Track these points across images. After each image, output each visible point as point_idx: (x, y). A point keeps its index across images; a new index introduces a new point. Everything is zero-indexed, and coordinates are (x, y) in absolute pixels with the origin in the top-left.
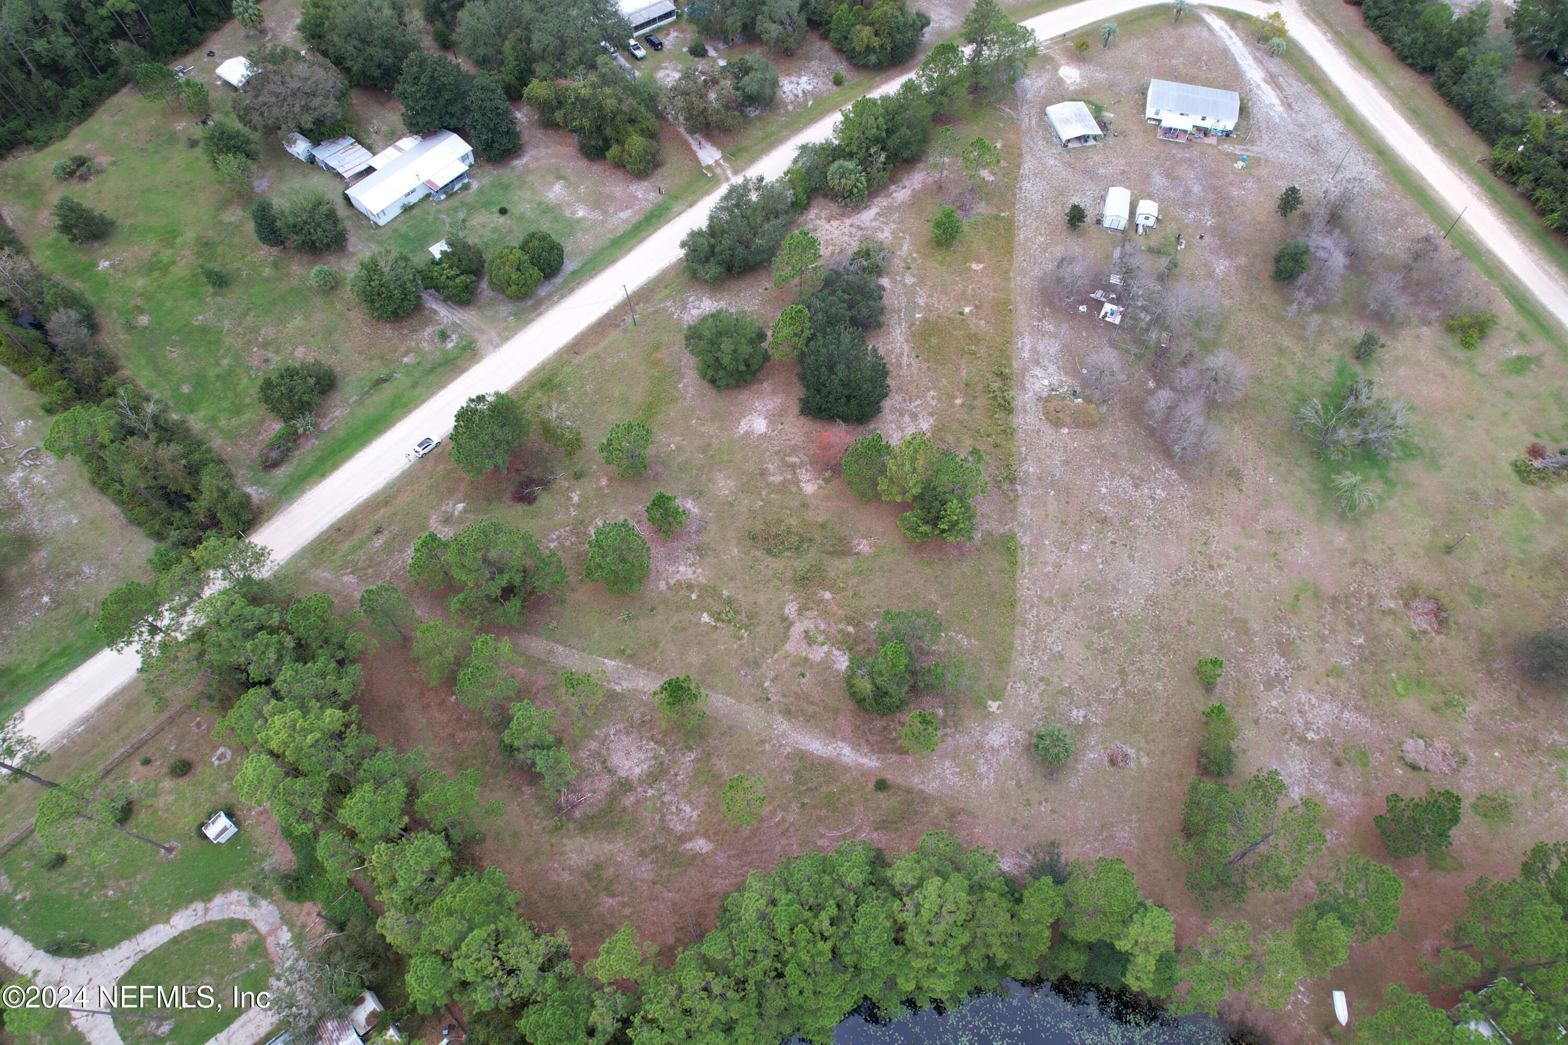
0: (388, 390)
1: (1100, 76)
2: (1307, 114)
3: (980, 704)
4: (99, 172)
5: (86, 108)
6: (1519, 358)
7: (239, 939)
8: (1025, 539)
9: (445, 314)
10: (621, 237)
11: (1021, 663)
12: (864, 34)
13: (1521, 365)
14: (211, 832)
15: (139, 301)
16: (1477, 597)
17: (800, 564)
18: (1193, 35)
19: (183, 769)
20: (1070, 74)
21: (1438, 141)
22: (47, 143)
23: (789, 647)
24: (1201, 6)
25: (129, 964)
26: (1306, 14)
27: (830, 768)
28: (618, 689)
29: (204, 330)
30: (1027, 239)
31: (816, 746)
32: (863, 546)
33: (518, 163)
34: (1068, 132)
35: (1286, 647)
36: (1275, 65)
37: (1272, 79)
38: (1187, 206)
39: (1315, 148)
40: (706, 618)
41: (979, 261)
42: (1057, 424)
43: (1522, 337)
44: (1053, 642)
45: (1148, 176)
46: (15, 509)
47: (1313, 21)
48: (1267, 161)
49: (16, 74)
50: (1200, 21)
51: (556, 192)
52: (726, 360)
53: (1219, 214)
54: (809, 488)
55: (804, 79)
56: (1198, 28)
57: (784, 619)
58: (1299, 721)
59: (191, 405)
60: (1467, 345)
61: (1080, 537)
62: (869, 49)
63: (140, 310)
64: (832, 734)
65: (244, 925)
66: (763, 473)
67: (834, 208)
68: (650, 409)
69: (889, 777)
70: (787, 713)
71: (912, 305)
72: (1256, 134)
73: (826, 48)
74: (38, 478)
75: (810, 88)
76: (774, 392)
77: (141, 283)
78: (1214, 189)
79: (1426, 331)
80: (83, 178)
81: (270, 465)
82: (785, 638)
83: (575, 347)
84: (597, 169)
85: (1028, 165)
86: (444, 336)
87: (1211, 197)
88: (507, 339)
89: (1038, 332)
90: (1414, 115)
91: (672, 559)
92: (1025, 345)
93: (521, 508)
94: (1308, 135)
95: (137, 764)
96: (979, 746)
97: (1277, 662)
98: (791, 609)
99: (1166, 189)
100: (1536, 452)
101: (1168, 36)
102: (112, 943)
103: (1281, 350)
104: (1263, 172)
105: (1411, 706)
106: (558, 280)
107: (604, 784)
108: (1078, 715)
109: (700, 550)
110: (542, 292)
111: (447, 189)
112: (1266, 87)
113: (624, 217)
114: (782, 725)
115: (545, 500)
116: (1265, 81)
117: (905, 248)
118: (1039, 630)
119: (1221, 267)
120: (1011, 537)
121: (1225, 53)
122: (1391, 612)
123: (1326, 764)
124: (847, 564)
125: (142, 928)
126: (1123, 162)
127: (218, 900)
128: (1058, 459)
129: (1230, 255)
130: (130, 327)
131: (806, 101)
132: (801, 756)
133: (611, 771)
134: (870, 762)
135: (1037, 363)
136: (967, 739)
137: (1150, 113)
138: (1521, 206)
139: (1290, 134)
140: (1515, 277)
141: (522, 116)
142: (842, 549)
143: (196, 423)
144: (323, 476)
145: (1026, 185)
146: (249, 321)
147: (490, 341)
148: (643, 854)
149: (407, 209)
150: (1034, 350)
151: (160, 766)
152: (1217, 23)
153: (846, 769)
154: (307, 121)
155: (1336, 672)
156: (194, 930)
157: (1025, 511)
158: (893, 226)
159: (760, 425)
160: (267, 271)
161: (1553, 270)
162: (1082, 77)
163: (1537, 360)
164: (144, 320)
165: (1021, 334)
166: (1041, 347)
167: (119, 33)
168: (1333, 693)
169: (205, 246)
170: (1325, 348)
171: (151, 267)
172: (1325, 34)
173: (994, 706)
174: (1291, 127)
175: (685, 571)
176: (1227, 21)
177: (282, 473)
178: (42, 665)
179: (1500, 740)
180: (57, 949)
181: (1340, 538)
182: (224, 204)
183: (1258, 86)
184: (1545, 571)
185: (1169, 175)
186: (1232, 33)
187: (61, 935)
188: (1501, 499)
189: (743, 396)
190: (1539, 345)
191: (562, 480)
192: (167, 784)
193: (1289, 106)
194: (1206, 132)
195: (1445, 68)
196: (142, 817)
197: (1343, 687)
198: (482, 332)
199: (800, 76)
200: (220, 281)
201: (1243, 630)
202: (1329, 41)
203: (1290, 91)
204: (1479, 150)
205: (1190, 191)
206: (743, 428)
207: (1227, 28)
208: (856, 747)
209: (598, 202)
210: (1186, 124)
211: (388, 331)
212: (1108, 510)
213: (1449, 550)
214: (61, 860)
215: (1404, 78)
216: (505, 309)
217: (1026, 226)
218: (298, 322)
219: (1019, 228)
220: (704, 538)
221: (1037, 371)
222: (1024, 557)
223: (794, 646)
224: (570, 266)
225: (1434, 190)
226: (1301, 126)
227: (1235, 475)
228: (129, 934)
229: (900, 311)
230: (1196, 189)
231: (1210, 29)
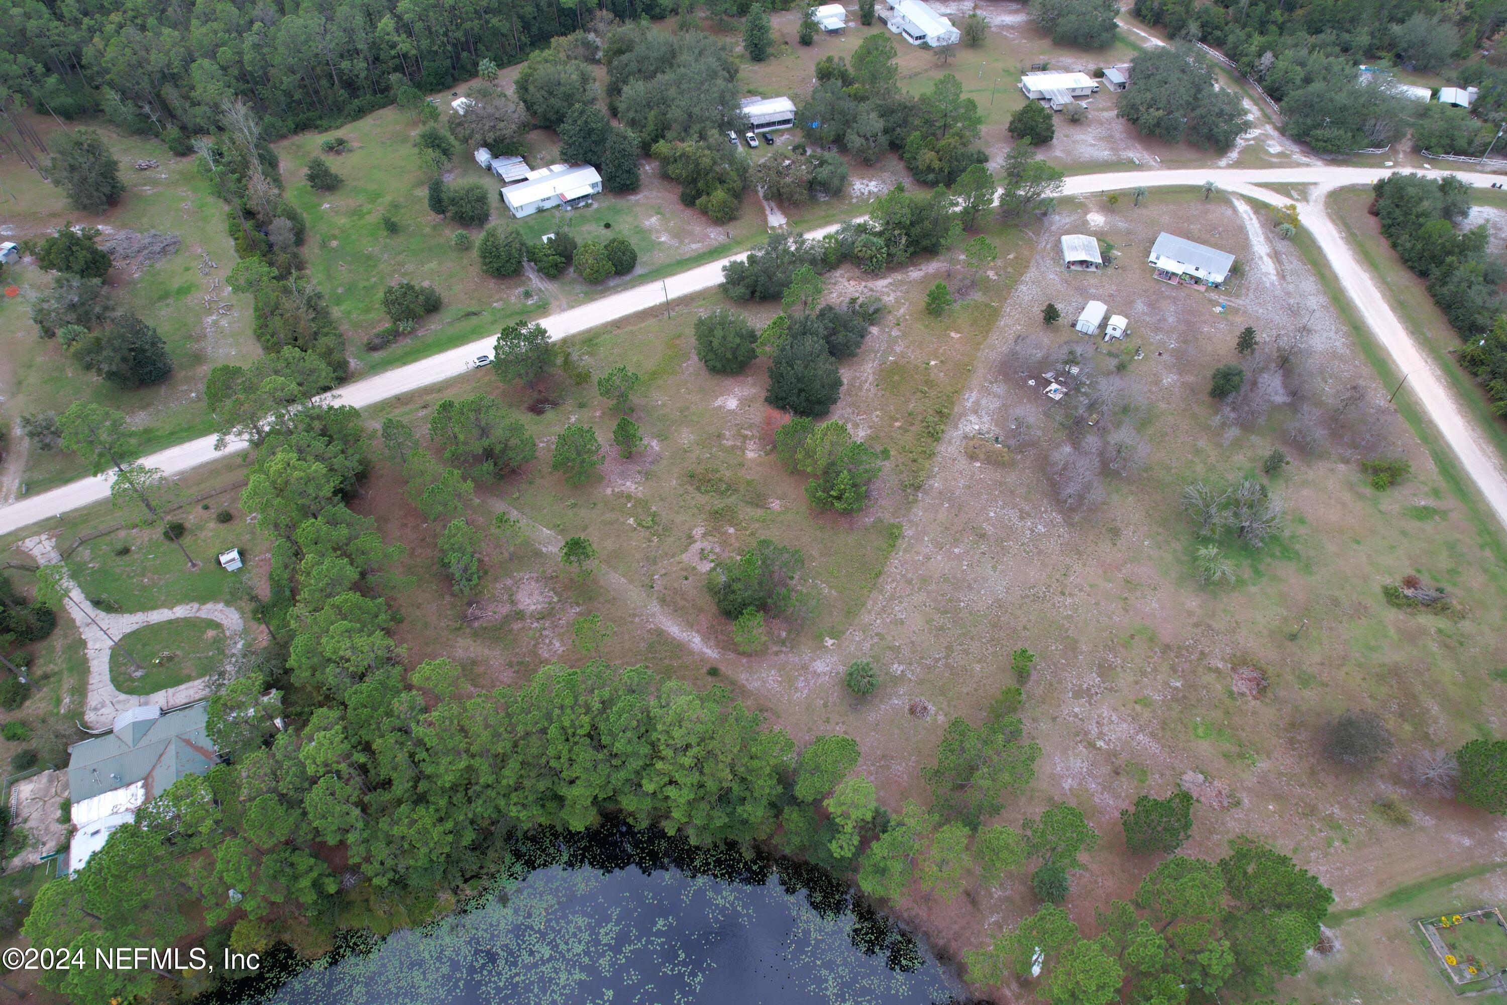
0: (474, 320)
1: (1122, 225)
2: (1297, 286)
3: (819, 638)
4: (350, 151)
5: (360, 113)
6: (1425, 508)
7: (211, 634)
8: (909, 532)
9: (535, 281)
10: (687, 260)
11: (866, 618)
12: (927, 156)
13: (1425, 513)
14: (223, 559)
15: (337, 232)
16: (1305, 681)
17: (719, 503)
18: (1217, 212)
19: (226, 518)
20: (1096, 219)
21: (1415, 328)
22: (326, 130)
23: (685, 557)
24: (1234, 193)
25: (135, 627)
26: (1329, 216)
27: (679, 648)
28: (544, 550)
29: (369, 257)
30: (1006, 325)
31: (674, 629)
32: (775, 505)
33: (633, 198)
34: (1070, 256)
35: (1105, 670)
36: (1282, 246)
37: (1276, 256)
38: (1157, 329)
39: (1295, 312)
40: (631, 521)
41: (957, 332)
42: (972, 457)
43: (1436, 492)
44: (899, 610)
45: (1132, 302)
46: (202, 337)
47: (1333, 221)
48: (1245, 312)
49: (324, 82)
50: (1229, 203)
51: (653, 221)
52: (715, 344)
53: (1185, 342)
54: (750, 455)
55: (873, 183)
56: (1224, 208)
57: (690, 537)
58: (1094, 730)
59: (339, 301)
60: (1377, 486)
61: (956, 542)
62: (930, 169)
63: (334, 237)
64: (691, 626)
65: (218, 626)
66: (720, 436)
67: (857, 272)
68: (654, 375)
69: (723, 668)
70: (663, 601)
71: (890, 349)
72: (1244, 291)
73: (900, 166)
74: (224, 323)
75: (875, 190)
76: (753, 385)
77: (343, 221)
78: (1188, 323)
79: (1342, 467)
80: (338, 153)
81: (372, 348)
82: (686, 549)
83: (618, 324)
84: (688, 212)
85: (1032, 274)
86: (528, 295)
87: (1183, 327)
88: (572, 307)
89: (986, 391)
90: (1400, 307)
91: (624, 475)
92: (970, 398)
93: (530, 415)
94: (1292, 301)
95: (199, 509)
96: (805, 667)
97: (1093, 679)
98: (698, 532)
99: (1144, 314)
100: (1411, 583)
101: (1195, 208)
102: (132, 611)
103: (1197, 451)
104: (1238, 320)
105: (1205, 747)
106: (628, 278)
107: (505, 610)
108: (897, 668)
109: (648, 475)
110: (612, 283)
111: (573, 202)
112: (1266, 259)
113: (696, 247)
114: (654, 607)
115: (550, 415)
116: (1269, 255)
117: (902, 311)
118: (892, 598)
119: (1169, 379)
120: (899, 527)
121: (1241, 230)
122: (1217, 671)
123: (1106, 770)
124: (759, 513)
125: (154, 608)
126: (1114, 288)
127: (209, 606)
128: (961, 483)
129: (1181, 373)
130: (324, 245)
131: (868, 199)
132: (660, 633)
133: (513, 603)
134: (711, 653)
135: (976, 412)
136: (797, 660)
137: (1152, 257)
138: (1477, 394)
139: (1275, 297)
140: (1449, 446)
141: (648, 168)
142: (758, 501)
143: (336, 312)
144: (405, 364)
145: (1023, 288)
146: (400, 258)
147: (560, 307)
148: (511, 665)
149: (540, 211)
150: (977, 403)
151: (213, 513)
152: (1242, 208)
153: (691, 653)
154: (491, 137)
155: (1146, 702)
156: (185, 619)
157: (918, 513)
158: (899, 294)
159: (732, 403)
160: (427, 230)
161: (1490, 449)
162: (1105, 222)
163: (1444, 514)
164: (334, 244)
165: (972, 390)
166: (984, 402)
167: (398, 69)
168: (1135, 718)
169: (395, 206)
170: (1240, 459)
171: (356, 213)
172: (1340, 232)
173: (829, 642)
174: (1278, 293)
175: (630, 486)
176: (1252, 208)
177: (377, 356)
178: (172, 434)
179: (1278, 797)
180: (97, 603)
181: (1193, 603)
182: (419, 184)
183: (1261, 258)
184: (1380, 678)
185: (1151, 305)
186: (1253, 217)
187: (104, 596)
188: (1360, 610)
189: (728, 382)
190: (1450, 502)
191: (569, 404)
192: (212, 525)
193: (1283, 277)
194: (1197, 281)
195: (1436, 272)
196: (187, 540)
197: (1147, 715)
198: (557, 299)
199: (870, 181)
200: (392, 228)
201: (1071, 647)
202: (1342, 238)
203: (1288, 267)
204: (1452, 343)
205: (1165, 320)
206: (719, 402)
207: (1251, 212)
208: (705, 638)
209: (679, 234)
210: (1178, 269)
211: (492, 284)
212: (989, 529)
213: (1293, 637)
214: (125, 551)
215: (1402, 278)
216: (579, 288)
217: (1009, 315)
218: (433, 265)
219: (1003, 316)
220: (654, 468)
221: (973, 418)
222: (902, 544)
223: (689, 557)
224: (639, 270)
225: (1397, 365)
226: (1288, 294)
227: (1115, 533)
228: (144, 607)
229: (878, 352)
230: (1171, 320)
231: (1235, 210)
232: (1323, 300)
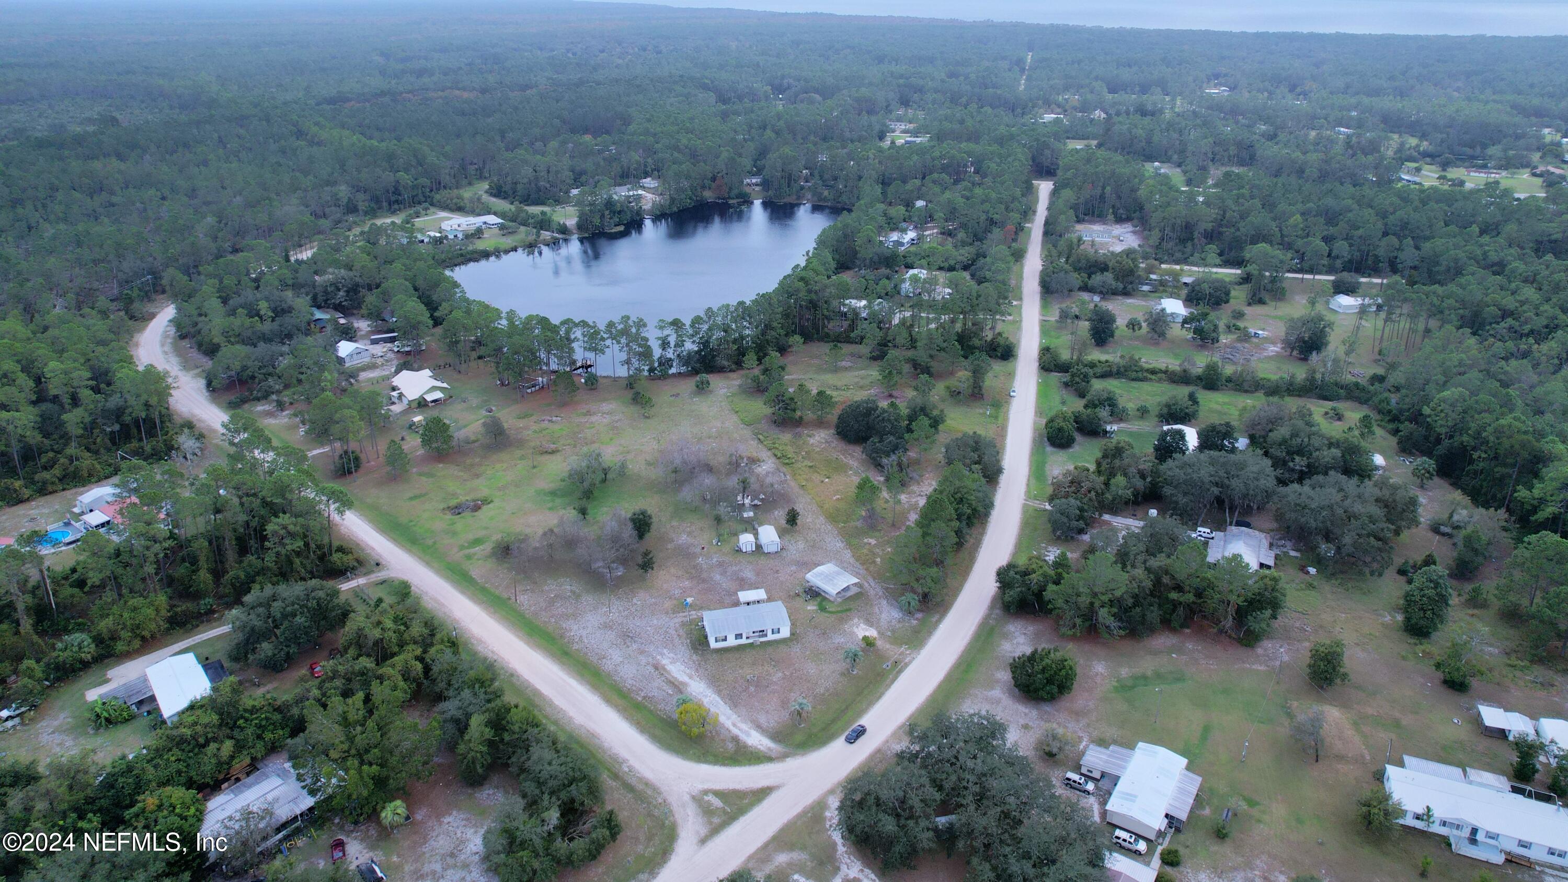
1: (839, 639)
2: (639, 664)
6: (475, 547)
13: (475, 543)
18: (775, 717)
20: (865, 632)
24: (782, 757)
26: (656, 790)
30: (817, 518)
37: (678, 687)
38: (721, 564)
39: (627, 637)
41: (838, 499)
43: (469, 558)
45: (758, 575)
47: (647, 784)
48: (667, 613)
50: (776, 736)
53: (695, 567)
56: (772, 724)
72: (681, 632)
78: (704, 581)
85: (849, 558)
87: (704, 576)
89: (781, 482)
92: (785, 477)
94: (635, 646)
99: (741, 570)
100: (476, 511)
104: (668, 604)
112: (683, 678)
116: (685, 684)
119: (683, 539)
121: (733, 701)
126: (781, 579)
128: (742, 448)
139: (651, 642)
140: (463, 593)
145: (840, 545)
152: (756, 740)
157: (747, 433)
162: (854, 634)
172: (631, 769)
174: (652, 648)
176: (745, 746)
183: (691, 677)
186: (735, 731)
188: (503, 488)
190: (458, 555)
193: (656, 668)
202: (625, 761)
203: (658, 682)
205: (721, 576)
207: (743, 737)
219: (827, 522)
221: (771, 469)
222: (739, 422)
226: (642, 652)
230: (718, 577)
231: (759, 727)
232: (608, 666)
